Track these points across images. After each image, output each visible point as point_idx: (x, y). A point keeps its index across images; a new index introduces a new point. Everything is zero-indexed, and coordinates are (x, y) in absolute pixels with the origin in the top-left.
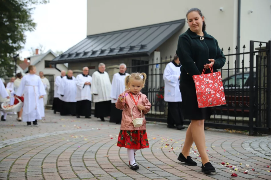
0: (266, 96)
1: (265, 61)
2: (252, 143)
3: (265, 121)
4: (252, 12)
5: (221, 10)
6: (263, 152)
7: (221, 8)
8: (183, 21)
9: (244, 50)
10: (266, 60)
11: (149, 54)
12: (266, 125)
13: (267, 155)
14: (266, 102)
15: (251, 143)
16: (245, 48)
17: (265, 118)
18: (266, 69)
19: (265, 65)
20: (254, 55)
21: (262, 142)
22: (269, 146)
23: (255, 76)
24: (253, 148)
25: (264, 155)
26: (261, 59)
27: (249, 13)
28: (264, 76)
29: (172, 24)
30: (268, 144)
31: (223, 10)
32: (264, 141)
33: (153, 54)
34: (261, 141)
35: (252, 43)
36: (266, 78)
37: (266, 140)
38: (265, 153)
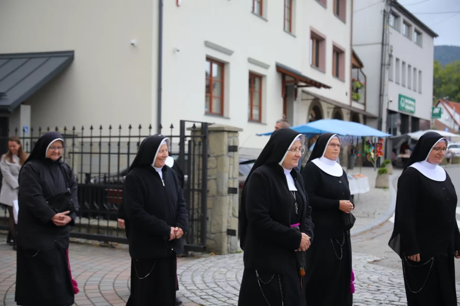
0: (200, 198)
1: (199, 148)
2: (183, 274)
3: (199, 233)
4: (178, 51)
5: (133, 44)
6: (198, 293)
7: (133, 41)
8: (71, 54)
9: (171, 131)
10: (201, 147)
11: (11, 110)
12: (199, 239)
13: (202, 299)
14: (200, 206)
15: (181, 275)
16: (173, 129)
17: (200, 229)
18: (201, 159)
19: (199, 155)
20: (186, 140)
21: (195, 270)
22: (205, 279)
23: (186, 158)
24: (185, 285)
25: (199, 298)
26: (195, 145)
27: (174, 52)
28: (199, 170)
29: (50, 57)
30: (203, 275)
31: (136, 45)
32: (198, 269)
33: (17, 110)
34: (194, 268)
35: (182, 123)
36: (201, 172)
37: (201, 266)
38: (201, 294)
